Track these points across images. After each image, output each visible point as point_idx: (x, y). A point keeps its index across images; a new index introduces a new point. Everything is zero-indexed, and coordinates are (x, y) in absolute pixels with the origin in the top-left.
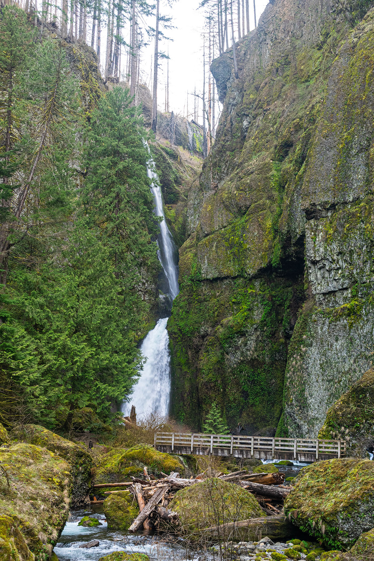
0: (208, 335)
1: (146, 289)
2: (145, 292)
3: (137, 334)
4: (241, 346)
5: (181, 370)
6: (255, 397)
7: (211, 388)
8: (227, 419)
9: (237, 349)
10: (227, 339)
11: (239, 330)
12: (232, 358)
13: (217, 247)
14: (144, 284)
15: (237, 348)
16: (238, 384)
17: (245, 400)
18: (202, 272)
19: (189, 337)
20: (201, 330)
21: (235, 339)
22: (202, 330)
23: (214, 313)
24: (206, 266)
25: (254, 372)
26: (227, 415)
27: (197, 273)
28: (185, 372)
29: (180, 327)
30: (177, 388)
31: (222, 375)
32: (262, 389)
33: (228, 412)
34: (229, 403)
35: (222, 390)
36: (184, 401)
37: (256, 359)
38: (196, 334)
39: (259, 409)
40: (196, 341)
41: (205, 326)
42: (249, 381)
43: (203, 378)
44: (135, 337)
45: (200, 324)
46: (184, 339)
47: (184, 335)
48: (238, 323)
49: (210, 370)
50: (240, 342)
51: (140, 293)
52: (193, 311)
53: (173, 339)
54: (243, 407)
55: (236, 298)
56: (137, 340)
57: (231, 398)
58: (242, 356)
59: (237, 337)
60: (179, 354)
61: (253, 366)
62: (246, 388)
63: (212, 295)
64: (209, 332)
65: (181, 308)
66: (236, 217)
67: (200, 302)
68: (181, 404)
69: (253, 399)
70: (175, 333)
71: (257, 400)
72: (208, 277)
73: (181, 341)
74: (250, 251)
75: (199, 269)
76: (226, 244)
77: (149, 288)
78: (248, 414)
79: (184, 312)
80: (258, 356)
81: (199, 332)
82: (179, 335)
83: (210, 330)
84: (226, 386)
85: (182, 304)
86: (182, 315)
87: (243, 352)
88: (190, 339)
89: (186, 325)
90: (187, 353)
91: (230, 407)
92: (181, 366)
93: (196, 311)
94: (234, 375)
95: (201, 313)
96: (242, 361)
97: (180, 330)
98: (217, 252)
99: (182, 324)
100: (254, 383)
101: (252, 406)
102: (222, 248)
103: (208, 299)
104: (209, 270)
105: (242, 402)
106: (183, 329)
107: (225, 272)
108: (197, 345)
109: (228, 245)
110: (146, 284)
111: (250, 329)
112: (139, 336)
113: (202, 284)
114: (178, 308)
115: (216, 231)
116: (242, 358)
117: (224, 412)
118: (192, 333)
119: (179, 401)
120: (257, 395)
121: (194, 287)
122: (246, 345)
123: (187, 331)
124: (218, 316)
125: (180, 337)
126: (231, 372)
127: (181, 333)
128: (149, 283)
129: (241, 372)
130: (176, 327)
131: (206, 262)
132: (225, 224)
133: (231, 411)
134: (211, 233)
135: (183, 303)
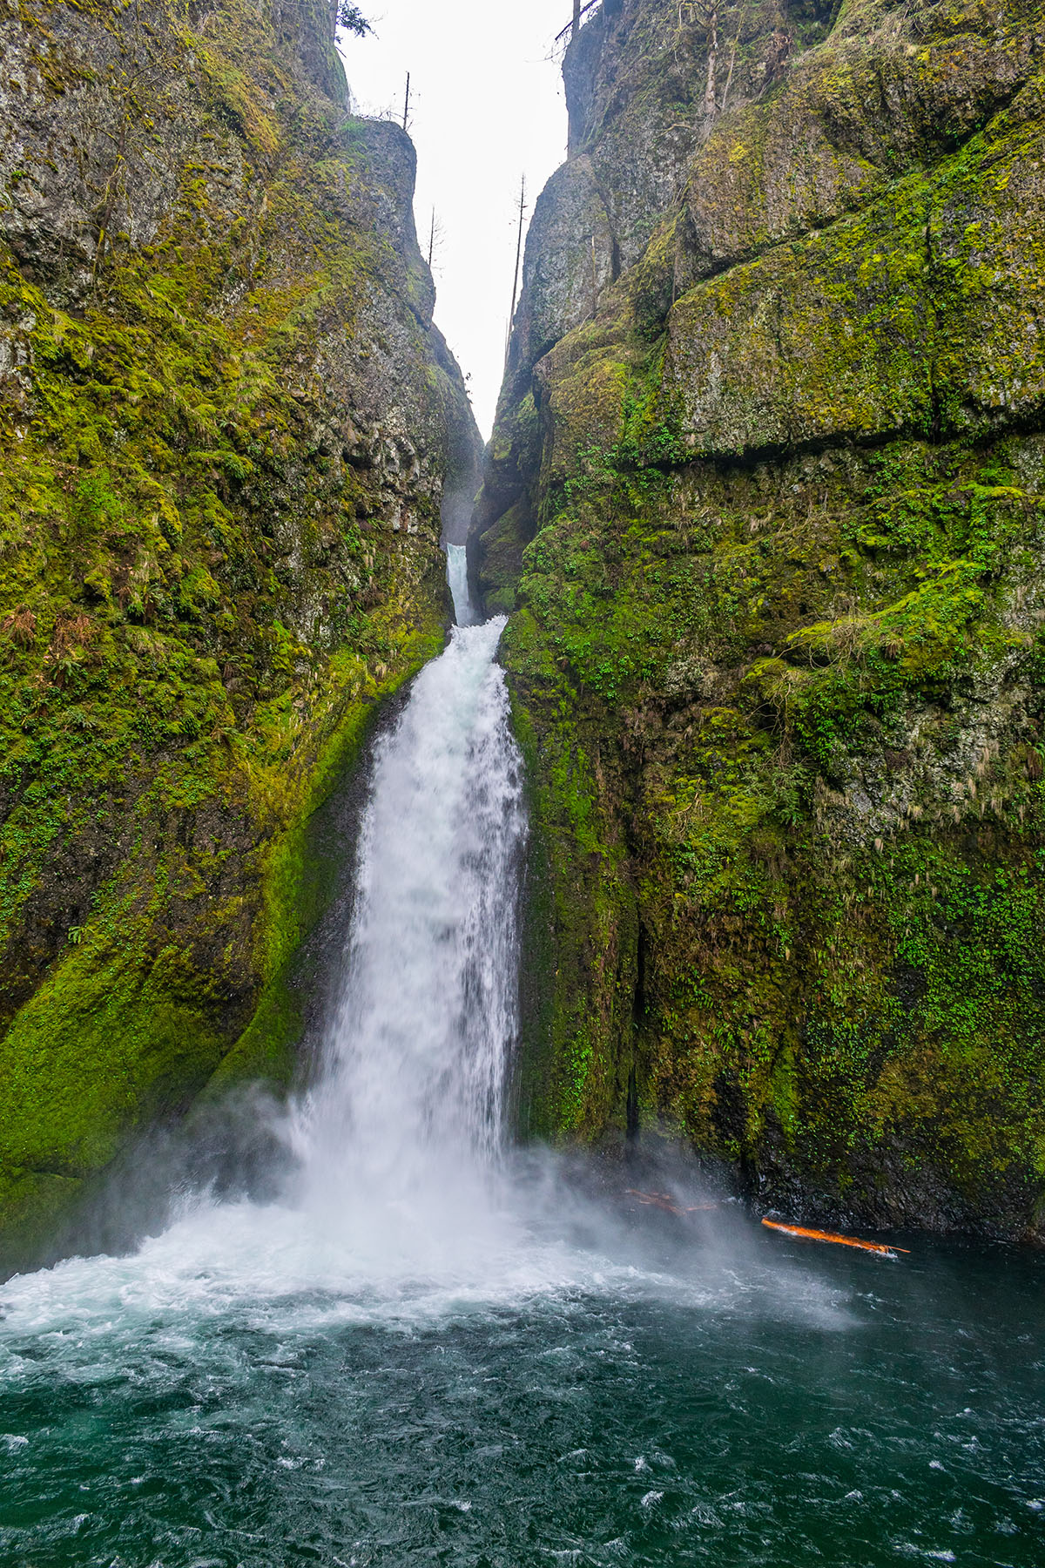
0: (697, 698)
1: (412, 485)
2: (407, 499)
3: (372, 669)
4: (919, 751)
5: (574, 844)
6: (957, 1000)
7: (724, 937)
8: (801, 1090)
9: (894, 765)
10: (851, 712)
11: (932, 670)
12: (863, 807)
13: (778, 310)
14: (407, 462)
15: (898, 759)
16: (877, 928)
17: (906, 1008)
18: (686, 424)
19: (606, 701)
20: (672, 675)
21: (895, 716)
22: (674, 678)
23: (742, 600)
24: (716, 394)
25: (971, 880)
26: (801, 1069)
27: (659, 432)
28: (593, 855)
29: (569, 654)
30: (560, 927)
31: (792, 883)
32: (1002, 964)
33: (814, 1056)
34: (822, 1015)
35: (788, 951)
36: (590, 987)
37: (992, 821)
38: (645, 691)
39: (969, 1054)
40: (638, 722)
41: (692, 658)
42: (938, 921)
43: (679, 888)
44: (363, 682)
45: (669, 647)
46: (586, 710)
47: (587, 691)
48: (931, 637)
49: (727, 853)
50: (916, 732)
51: (390, 497)
52: (633, 589)
53: (533, 707)
54: (889, 1041)
55: (885, 531)
56: (372, 693)
57: (839, 996)
58: (918, 801)
59: (911, 705)
60: (563, 773)
61: (968, 851)
62: (919, 951)
63: (725, 529)
64: (706, 688)
65: (570, 575)
66: (896, 172)
67: (668, 554)
68: (580, 1005)
69: (944, 1006)
70: (542, 681)
71: (963, 1011)
72: (720, 445)
73: (570, 718)
74: (1010, 296)
75: (670, 412)
76: (838, 292)
77: (423, 486)
78: (912, 1077)
79: (586, 596)
80: (1006, 806)
81: (658, 685)
82: (563, 692)
83: (712, 675)
84: (810, 937)
85: (575, 561)
86: (577, 606)
87: (927, 780)
88: (611, 713)
89: (601, 649)
90: (592, 772)
91: (830, 1033)
92: (573, 828)
93: (647, 590)
94: (861, 885)
95: (674, 603)
96: (917, 826)
97: (569, 670)
98: (776, 336)
99: (578, 642)
100: (967, 932)
101: (935, 1037)
102: (811, 311)
103: (710, 543)
104: (729, 412)
105: (888, 1017)
106: (586, 667)
107: (825, 416)
108: (637, 742)
109: (850, 295)
110: (416, 462)
111: (987, 671)
112: (379, 677)
113: (678, 479)
114: (551, 576)
115: (774, 244)
116: (917, 810)
117: (788, 1055)
118: (628, 683)
119: (571, 990)
120: (966, 989)
121: (632, 493)
122: (947, 746)
123: (604, 675)
124: (765, 614)
125: (569, 699)
126: (848, 870)
127: (575, 681)
128: (426, 463)
129: (903, 873)
130: (548, 655)
131: (715, 376)
132: (831, 210)
133: (829, 1054)
134: (747, 255)
135: (580, 555)
